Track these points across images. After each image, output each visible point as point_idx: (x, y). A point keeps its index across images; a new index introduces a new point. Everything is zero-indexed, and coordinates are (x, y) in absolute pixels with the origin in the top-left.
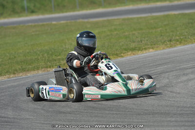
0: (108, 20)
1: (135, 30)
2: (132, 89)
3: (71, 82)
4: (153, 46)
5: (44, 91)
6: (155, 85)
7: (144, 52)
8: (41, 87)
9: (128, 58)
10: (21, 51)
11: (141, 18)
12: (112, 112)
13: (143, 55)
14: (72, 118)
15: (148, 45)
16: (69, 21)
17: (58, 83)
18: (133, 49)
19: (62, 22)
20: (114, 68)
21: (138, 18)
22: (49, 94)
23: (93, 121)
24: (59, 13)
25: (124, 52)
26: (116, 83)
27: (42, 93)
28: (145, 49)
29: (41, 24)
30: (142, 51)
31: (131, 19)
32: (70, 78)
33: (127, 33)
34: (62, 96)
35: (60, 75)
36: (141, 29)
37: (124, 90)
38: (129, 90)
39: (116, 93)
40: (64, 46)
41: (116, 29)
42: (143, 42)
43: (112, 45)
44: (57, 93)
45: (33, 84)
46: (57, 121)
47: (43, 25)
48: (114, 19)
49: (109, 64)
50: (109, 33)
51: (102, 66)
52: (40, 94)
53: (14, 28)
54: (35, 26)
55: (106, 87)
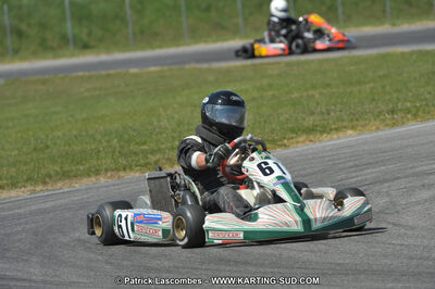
1: (314, 87)
2: (316, 219)
3: (184, 202)
4: (355, 123)
5: (124, 221)
6: (370, 210)
7: (335, 136)
8: (117, 212)
9: (298, 149)
10: (60, 134)
11: (327, 60)
13: (332, 143)
15: (343, 121)
16: (166, 68)
17: (155, 205)
18: (310, 131)
19: (153, 69)
20: (277, 172)
21: (319, 60)
22: (133, 230)
24: (143, 49)
25: (291, 136)
26: (279, 205)
27: (120, 227)
28: (337, 129)
29: (104, 72)
30: (329, 133)
32: (182, 193)
33: (296, 95)
34: (160, 233)
35: (161, 187)
36: (328, 85)
37: (296, 222)
38: (307, 222)
39: (278, 228)
40: (155, 123)
41: (270, 86)
42: (332, 114)
43: (262, 120)
44: (150, 226)
45: (102, 206)
47: (108, 76)
49: (266, 163)
50: (255, 94)
51: (251, 167)
52: (116, 228)
54: (90, 78)
55: (256, 215)
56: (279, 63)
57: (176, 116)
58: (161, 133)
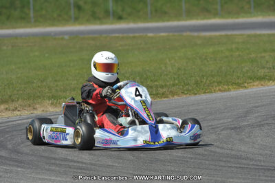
0: (227, 35)
1: (265, 51)
9: (254, 90)
14: (173, 169)
16: (171, 34)
18: (262, 79)
19: (163, 34)
21: (269, 35)
24: (157, 21)
25: (250, 81)
29: (131, 35)
30: (273, 81)
31: (260, 35)
33: (253, 55)
40: (163, 68)
41: (238, 49)
43: (232, 70)
47: (134, 37)
48: (236, 35)
50: (227, 53)
53: (93, 39)
54: (123, 38)
57: (177, 65)
58: (167, 75)
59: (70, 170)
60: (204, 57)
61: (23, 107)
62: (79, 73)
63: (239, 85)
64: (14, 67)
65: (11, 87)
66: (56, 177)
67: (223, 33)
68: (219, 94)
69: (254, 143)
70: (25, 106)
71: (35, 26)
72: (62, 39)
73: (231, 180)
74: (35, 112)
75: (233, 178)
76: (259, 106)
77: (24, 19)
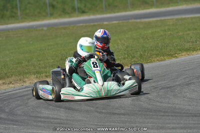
0: (161, 20)
1: (189, 30)
9: (182, 59)
11: (195, 18)
12: (167, 114)
13: (198, 55)
14: (126, 120)
16: (120, 22)
18: (187, 50)
19: (115, 22)
21: (191, 18)
23: (148, 123)
24: (110, 13)
25: (179, 52)
29: (92, 24)
30: (196, 51)
31: (185, 19)
33: (181, 34)
36: (196, 29)
40: (116, 47)
41: (169, 30)
42: (198, 42)
43: (165, 45)
46: (110, 122)
47: (94, 25)
48: (168, 20)
50: (162, 33)
54: (86, 26)
56: (173, 19)
57: (126, 44)
58: (119, 52)
59: (52, 125)
60: (145, 37)
61: (16, 82)
62: (55, 54)
63: (172, 56)
64: (8, 52)
65: (6, 67)
66: (42, 131)
67: (158, 19)
68: (158, 63)
69: (184, 97)
70: (17, 80)
71: (22, 22)
72: (42, 30)
73: (169, 125)
74: (25, 84)
75: (170, 123)
76: (187, 70)
77: (14, 17)
